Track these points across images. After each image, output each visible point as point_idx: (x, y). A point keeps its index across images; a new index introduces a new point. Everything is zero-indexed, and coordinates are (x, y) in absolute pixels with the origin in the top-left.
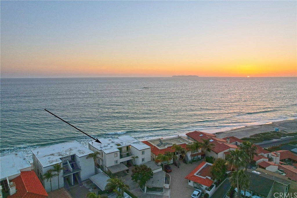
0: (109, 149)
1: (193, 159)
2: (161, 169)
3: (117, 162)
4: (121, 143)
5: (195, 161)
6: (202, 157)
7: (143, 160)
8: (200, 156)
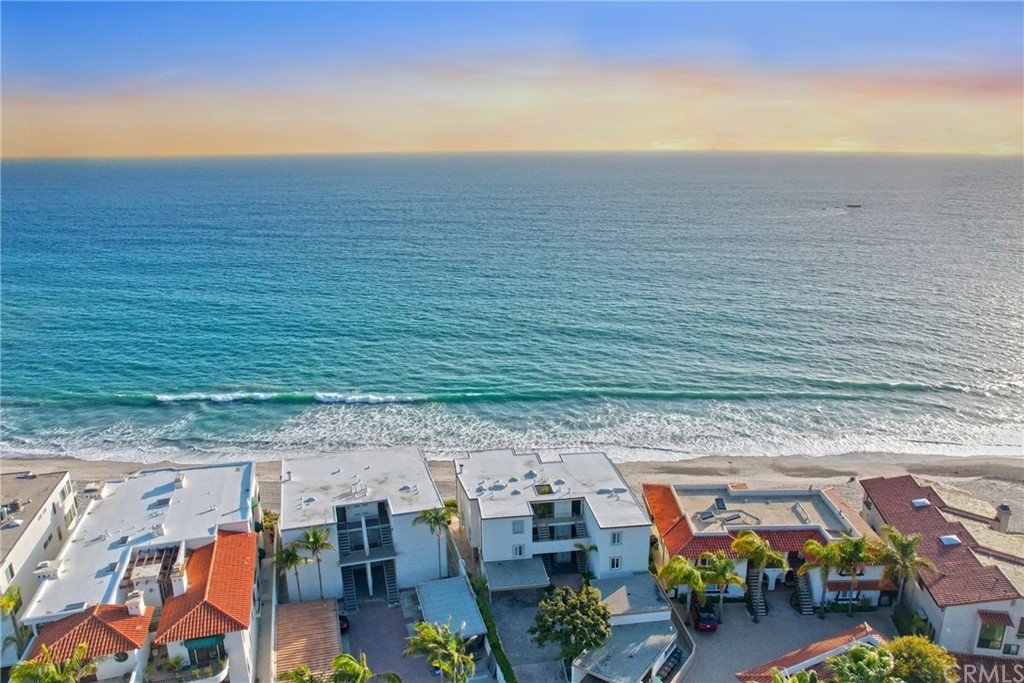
0: (504, 499)
1: (837, 599)
2: (666, 615)
3: (520, 550)
4: (559, 482)
5: (844, 609)
6: (885, 599)
7: (615, 563)
8: (873, 595)
